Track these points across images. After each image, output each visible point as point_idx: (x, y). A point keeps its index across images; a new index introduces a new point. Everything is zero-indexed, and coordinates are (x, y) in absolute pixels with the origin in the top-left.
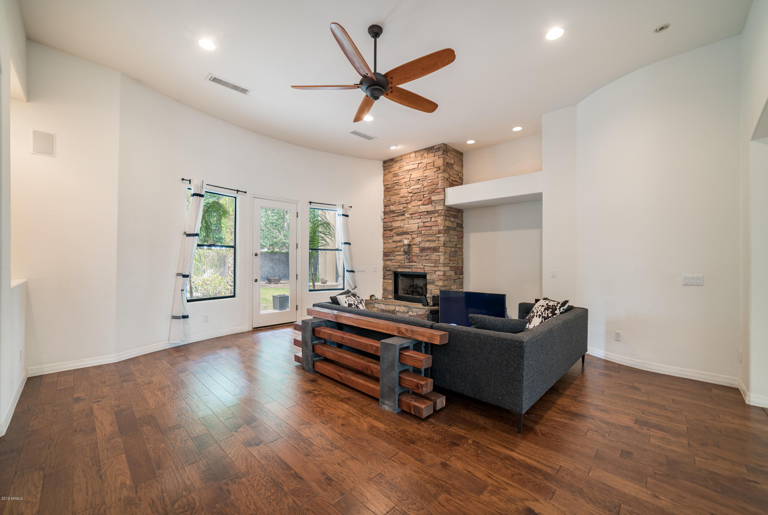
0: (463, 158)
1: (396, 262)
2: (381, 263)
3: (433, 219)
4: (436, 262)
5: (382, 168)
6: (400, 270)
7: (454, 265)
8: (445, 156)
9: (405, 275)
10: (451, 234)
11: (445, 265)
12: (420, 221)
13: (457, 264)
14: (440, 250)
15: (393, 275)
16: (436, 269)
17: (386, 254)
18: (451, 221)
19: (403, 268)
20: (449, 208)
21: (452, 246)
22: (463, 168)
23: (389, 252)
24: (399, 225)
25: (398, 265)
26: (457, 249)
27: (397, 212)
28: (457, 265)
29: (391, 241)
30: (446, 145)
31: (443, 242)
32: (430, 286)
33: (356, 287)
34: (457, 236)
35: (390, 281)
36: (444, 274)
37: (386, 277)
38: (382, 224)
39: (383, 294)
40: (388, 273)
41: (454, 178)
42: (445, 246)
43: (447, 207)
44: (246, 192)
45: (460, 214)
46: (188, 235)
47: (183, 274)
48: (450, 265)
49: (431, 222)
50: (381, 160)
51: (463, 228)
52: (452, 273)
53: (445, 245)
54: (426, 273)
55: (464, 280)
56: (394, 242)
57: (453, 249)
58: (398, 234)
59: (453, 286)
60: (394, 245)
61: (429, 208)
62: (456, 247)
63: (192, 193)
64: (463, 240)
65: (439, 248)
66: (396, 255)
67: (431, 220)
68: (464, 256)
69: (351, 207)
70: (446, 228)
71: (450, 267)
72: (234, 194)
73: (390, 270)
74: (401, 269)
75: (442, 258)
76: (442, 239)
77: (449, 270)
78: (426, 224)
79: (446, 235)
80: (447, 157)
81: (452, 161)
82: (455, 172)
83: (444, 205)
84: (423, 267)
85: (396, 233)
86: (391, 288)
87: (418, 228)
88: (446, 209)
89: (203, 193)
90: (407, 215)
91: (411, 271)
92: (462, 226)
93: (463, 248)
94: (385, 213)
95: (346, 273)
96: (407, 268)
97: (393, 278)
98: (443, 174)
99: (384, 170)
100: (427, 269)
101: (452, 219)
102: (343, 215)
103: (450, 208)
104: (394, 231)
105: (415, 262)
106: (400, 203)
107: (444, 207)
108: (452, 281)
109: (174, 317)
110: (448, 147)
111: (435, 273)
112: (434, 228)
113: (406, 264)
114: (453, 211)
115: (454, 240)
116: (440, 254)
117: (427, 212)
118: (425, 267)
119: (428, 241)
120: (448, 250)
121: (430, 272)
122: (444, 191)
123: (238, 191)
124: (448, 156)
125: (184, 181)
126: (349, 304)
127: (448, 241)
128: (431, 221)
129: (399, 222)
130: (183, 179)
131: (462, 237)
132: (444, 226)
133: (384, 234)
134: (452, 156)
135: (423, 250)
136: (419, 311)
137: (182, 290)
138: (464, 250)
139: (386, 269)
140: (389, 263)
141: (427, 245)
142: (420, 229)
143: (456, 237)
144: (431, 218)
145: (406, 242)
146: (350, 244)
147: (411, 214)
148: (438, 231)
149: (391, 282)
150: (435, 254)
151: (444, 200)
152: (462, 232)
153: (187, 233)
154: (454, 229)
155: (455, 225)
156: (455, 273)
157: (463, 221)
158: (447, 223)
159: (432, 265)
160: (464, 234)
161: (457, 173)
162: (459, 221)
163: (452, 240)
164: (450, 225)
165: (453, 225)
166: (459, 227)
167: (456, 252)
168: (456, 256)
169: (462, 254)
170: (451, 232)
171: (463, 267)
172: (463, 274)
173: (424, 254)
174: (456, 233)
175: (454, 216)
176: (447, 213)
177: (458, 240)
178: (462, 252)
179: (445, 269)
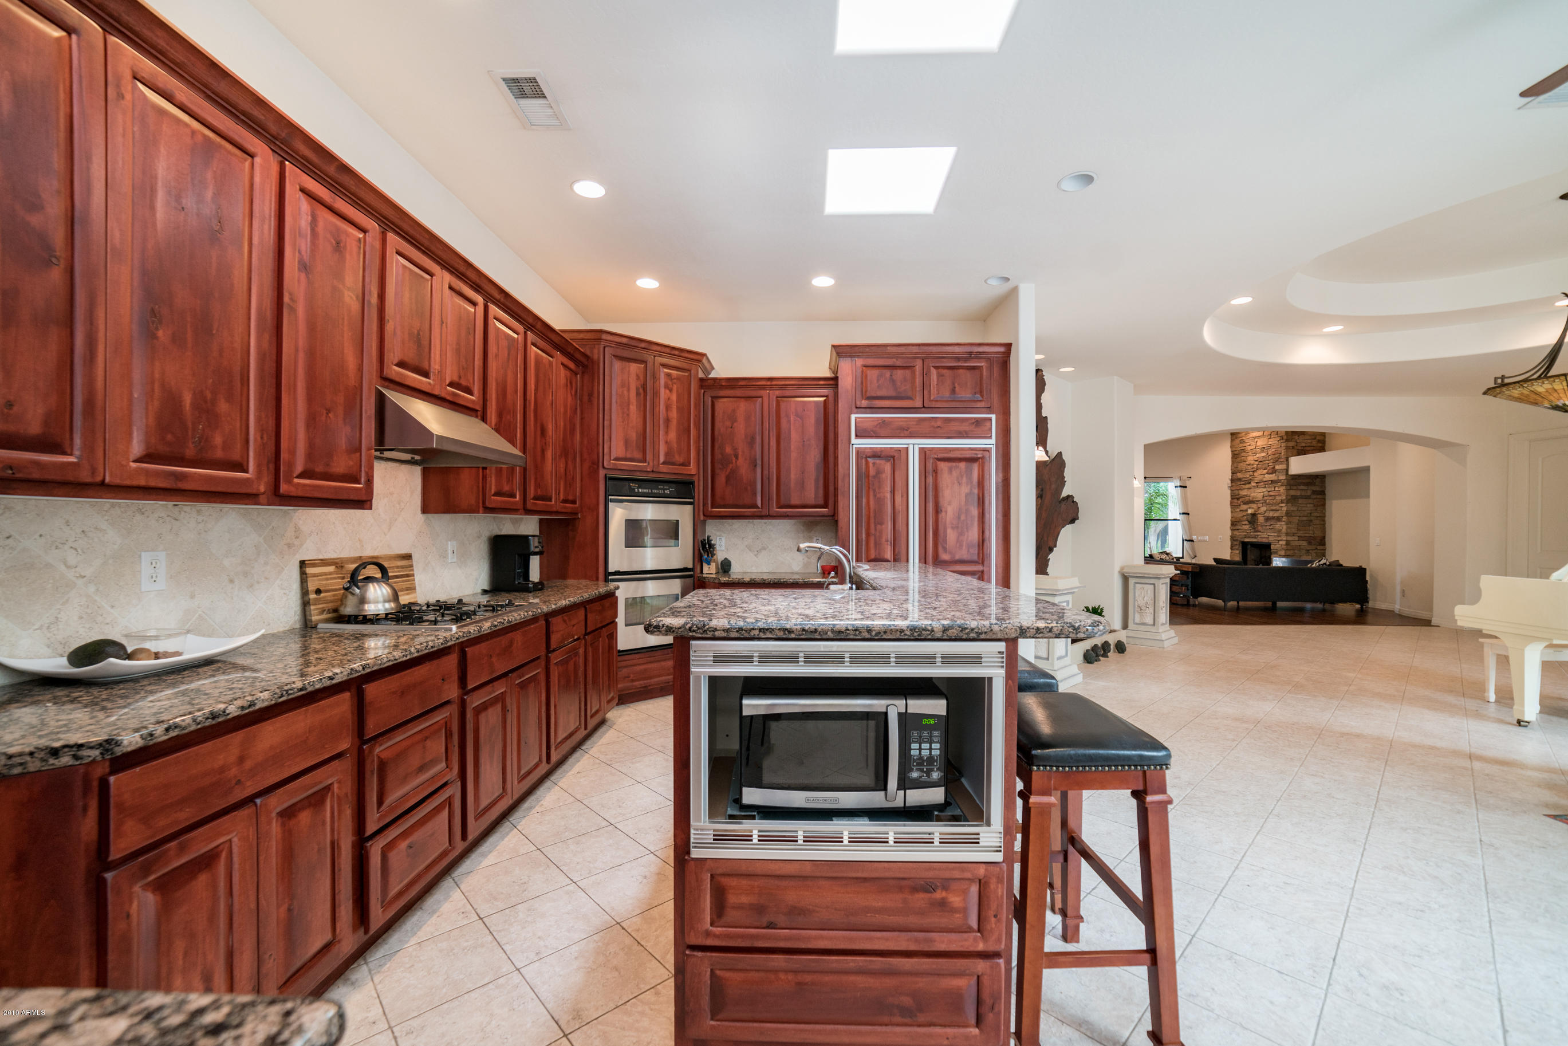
1: (1243, 532)
2: (1229, 533)
3: (1277, 489)
4: (1279, 531)
6: (1246, 540)
7: (1307, 535)
9: (1254, 545)
10: (1299, 503)
11: (1287, 534)
12: (1264, 490)
13: (1315, 535)
14: (1283, 520)
15: (1242, 545)
16: (1280, 539)
17: (1234, 524)
18: (1300, 490)
19: (1249, 537)
20: (1298, 477)
21: (1302, 515)
23: (1236, 522)
24: (1246, 494)
25: (1245, 535)
26: (1312, 518)
27: (1244, 480)
29: (1238, 510)
31: (1284, 511)
32: (1274, 556)
33: (1195, 556)
34: (1313, 504)
35: (1237, 552)
36: (1286, 544)
37: (1234, 548)
38: (1229, 492)
40: (1235, 543)
41: (1306, 443)
43: (1293, 476)
45: (1318, 480)
48: (1298, 534)
49: (1275, 491)
51: (1325, 494)
52: (1304, 543)
53: (1288, 514)
54: (1271, 543)
55: (1327, 551)
56: (1241, 511)
57: (1305, 519)
58: (1245, 503)
59: (1304, 557)
60: (1241, 514)
61: (1273, 477)
62: (1311, 516)
64: (1325, 509)
65: (1281, 518)
66: (1242, 525)
67: (1275, 489)
68: (1326, 525)
69: (1190, 478)
70: (1289, 498)
71: (1298, 536)
73: (1236, 540)
74: (1248, 539)
75: (1285, 527)
76: (1285, 509)
78: (1271, 493)
79: (1290, 504)
82: (1308, 437)
83: (1287, 474)
84: (1267, 536)
85: (1242, 502)
87: (1263, 497)
88: (1289, 478)
90: (1253, 484)
91: (1256, 541)
93: (1325, 517)
94: (1232, 481)
95: (1185, 542)
96: (1252, 538)
98: (1285, 443)
100: (1271, 539)
101: (1302, 487)
102: (1181, 486)
103: (1300, 476)
104: (1241, 500)
105: (1260, 532)
106: (1247, 471)
107: (1286, 476)
108: (1304, 552)
111: (1278, 542)
112: (1277, 498)
113: (1252, 534)
114: (1305, 479)
115: (1307, 509)
116: (1283, 523)
117: (1272, 481)
118: (1269, 537)
119: (1272, 510)
120: (1296, 520)
121: (1273, 541)
122: (1287, 460)
127: (1296, 510)
129: (1246, 490)
131: (1324, 505)
132: (1287, 496)
133: (1231, 503)
135: (1267, 519)
138: (1326, 519)
139: (1233, 539)
140: (1236, 533)
141: (1271, 514)
142: (1266, 498)
143: (1312, 506)
144: (1276, 487)
145: (1250, 511)
146: (1188, 514)
147: (1256, 483)
148: (1281, 501)
150: (1279, 523)
151: (1287, 470)
152: (1325, 499)
154: (1308, 497)
155: (1309, 493)
156: (1310, 543)
157: (1325, 487)
158: (1292, 493)
159: (1276, 534)
160: (1327, 502)
161: (1313, 437)
162: (1317, 488)
163: (1304, 509)
164: (1298, 493)
165: (1303, 493)
166: (1318, 494)
167: (1311, 521)
168: (1309, 526)
169: (1322, 523)
170: (1300, 501)
171: (1324, 538)
172: (1324, 544)
173: (1268, 524)
174: (1310, 501)
175: (1307, 484)
176: (1292, 482)
177: (1315, 508)
178: (1324, 521)
179: (1289, 538)
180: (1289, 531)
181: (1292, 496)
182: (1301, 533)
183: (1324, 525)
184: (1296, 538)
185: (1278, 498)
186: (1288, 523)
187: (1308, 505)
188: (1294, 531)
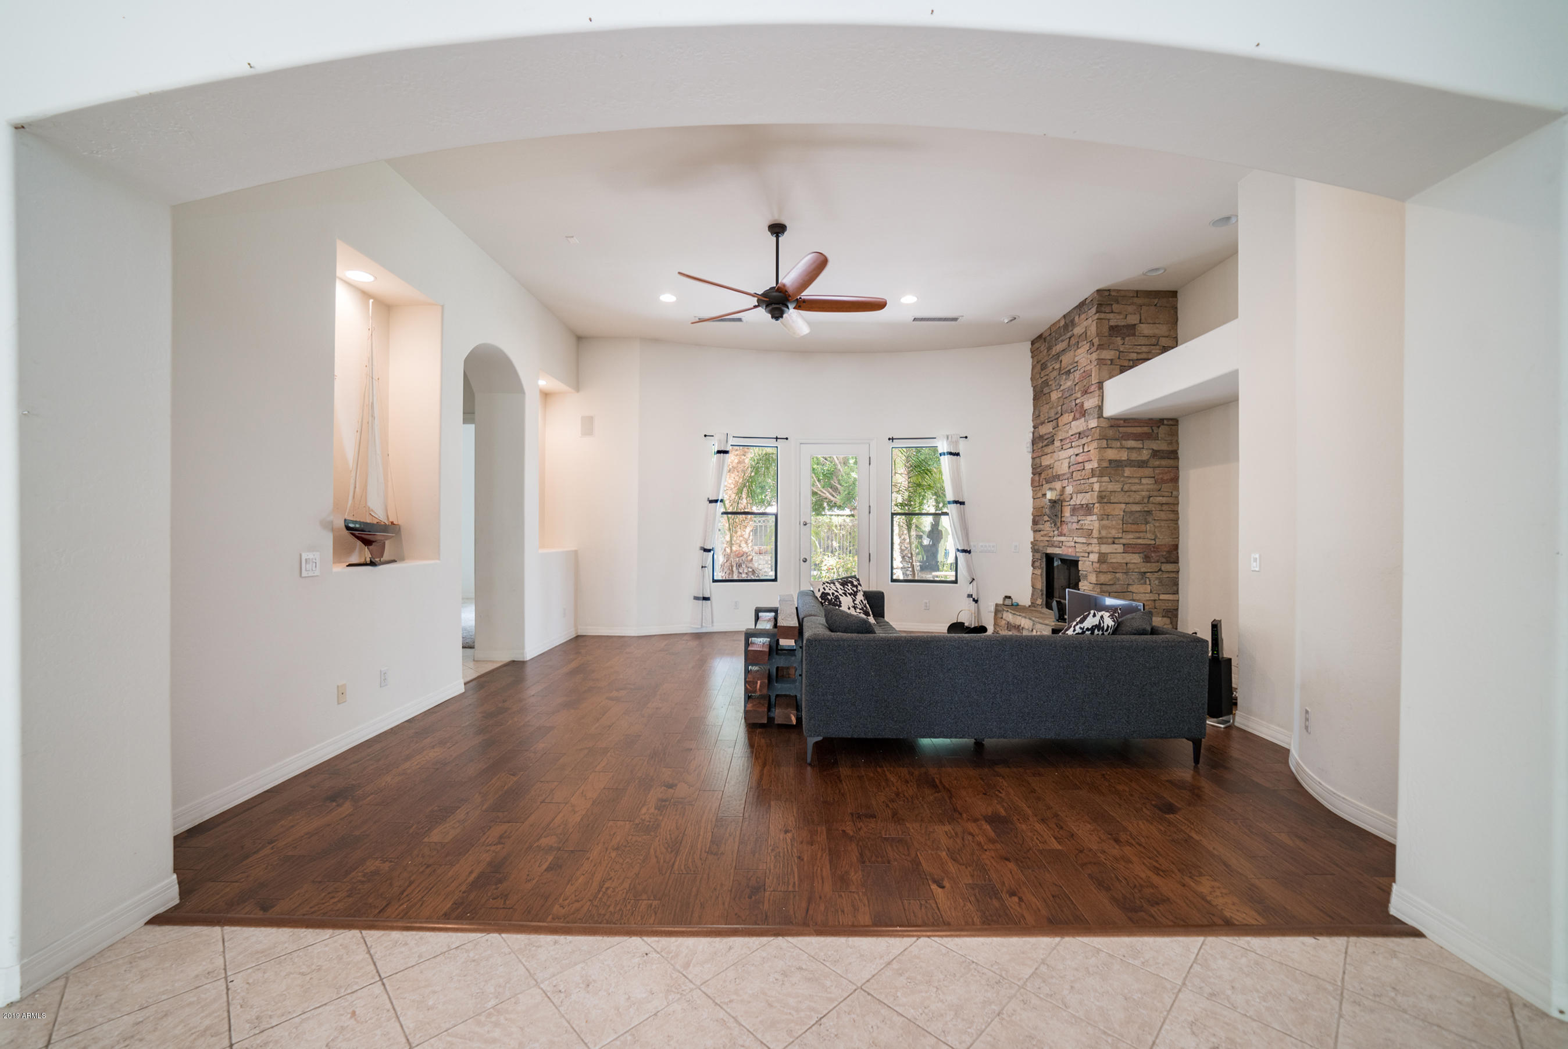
0: (1177, 301)
1: (1046, 535)
2: (1030, 536)
3: (1087, 448)
4: (1089, 534)
5: (1030, 354)
6: (1049, 551)
7: (1140, 541)
8: (1103, 316)
9: (1059, 560)
10: (1126, 475)
11: (1101, 540)
12: (1071, 452)
13: (1154, 540)
14: (1095, 510)
15: (1044, 560)
16: (1090, 549)
17: (1035, 519)
18: (1128, 448)
19: (1053, 546)
20: (1122, 422)
21: (1131, 500)
22: (1179, 323)
23: (1038, 516)
24: (1049, 463)
25: (1048, 541)
26: (1151, 507)
27: (1046, 437)
28: (1153, 542)
29: (1039, 494)
30: (1109, 290)
31: (1096, 493)
32: (1083, 584)
33: (974, 579)
34: (1154, 477)
35: (1039, 572)
36: (1098, 560)
37: (1036, 565)
38: (1031, 460)
39: (1032, 596)
40: (1038, 556)
41: (1137, 353)
42: (1105, 500)
43: (1108, 419)
44: (787, 439)
45: (1162, 431)
46: (711, 502)
47: (705, 547)
48: (1121, 541)
49: (1083, 454)
50: (1027, 341)
51: (1177, 458)
52: (1135, 558)
53: (1102, 498)
54: (1079, 557)
56: (1041, 495)
57: (1137, 507)
58: (1047, 481)
59: (1135, 586)
60: (1041, 502)
61: (1082, 425)
62: (1149, 502)
63: (716, 451)
64: (1177, 488)
65: (1093, 506)
66: (1045, 521)
67: (1083, 449)
68: (1180, 522)
69: (966, 437)
70: (1105, 464)
71: (1124, 545)
72: (773, 443)
73: (1039, 551)
74: (1051, 549)
75: (1096, 525)
76: (1096, 487)
77: (1122, 551)
78: (1080, 459)
79: (1106, 479)
80: (1111, 316)
81: (1133, 319)
82: (1142, 341)
83: (1100, 416)
84: (1073, 544)
85: (1045, 479)
86: (1041, 584)
87: (1069, 467)
88: (1104, 424)
89: (729, 448)
90: (1057, 444)
91: (1061, 553)
92: (1177, 453)
93: (1178, 504)
94: (1034, 440)
96: (1056, 547)
97: (1044, 565)
98: (1096, 353)
99: (1032, 357)
100: (1079, 549)
101: (1131, 443)
102: (951, 454)
103: (1125, 420)
104: (1042, 475)
105: (1065, 535)
106: (1050, 420)
107: (1098, 421)
108: (1136, 576)
109: (696, 598)
110: (1113, 294)
111: (1088, 557)
112: (1087, 466)
113: (1055, 539)
114: (1136, 424)
115: (1141, 487)
116: (1094, 518)
117: (1079, 433)
118: (1077, 545)
119: (1081, 491)
120: (1118, 510)
121: (1082, 554)
122: (1101, 388)
123: (777, 438)
124: (1114, 310)
125: (707, 437)
126: (823, 593)
127: (1119, 490)
128: (1083, 452)
129: (1048, 456)
130: (705, 436)
131: (1175, 480)
132: (1100, 461)
133: (1033, 481)
134: (1130, 309)
135: (1074, 510)
136: (1043, 630)
137: (702, 567)
138: (1180, 508)
139: (1035, 548)
140: (1038, 534)
141: (1079, 500)
142: (1072, 469)
143: (1151, 481)
144: (1084, 444)
145: (1054, 495)
146: (962, 503)
147: (1061, 440)
148: (1091, 471)
149: (1041, 572)
150: (1089, 518)
151: (1100, 408)
152: (1177, 468)
153: (710, 499)
154: (1142, 464)
155: (1145, 455)
156: (1147, 559)
157: (1178, 444)
158: (1111, 454)
159: (1083, 540)
160: (1180, 473)
161: (1154, 341)
162: (1161, 445)
163: (1134, 488)
164: (1124, 456)
165: (1134, 456)
166: (1163, 458)
167: (1149, 512)
168: (1147, 523)
169: (1172, 516)
170: (1127, 472)
171: (1176, 547)
172: (1176, 561)
173: (1075, 519)
174: (1148, 471)
175: (1137, 437)
176: (1110, 433)
177: (1156, 487)
178: (1176, 512)
179: (1105, 549)
180: (1104, 533)
181: (1110, 461)
182: (1129, 538)
183: (1177, 520)
184: (1120, 548)
185: (1089, 466)
186: (1104, 517)
187: (1144, 481)
188: (1114, 533)
